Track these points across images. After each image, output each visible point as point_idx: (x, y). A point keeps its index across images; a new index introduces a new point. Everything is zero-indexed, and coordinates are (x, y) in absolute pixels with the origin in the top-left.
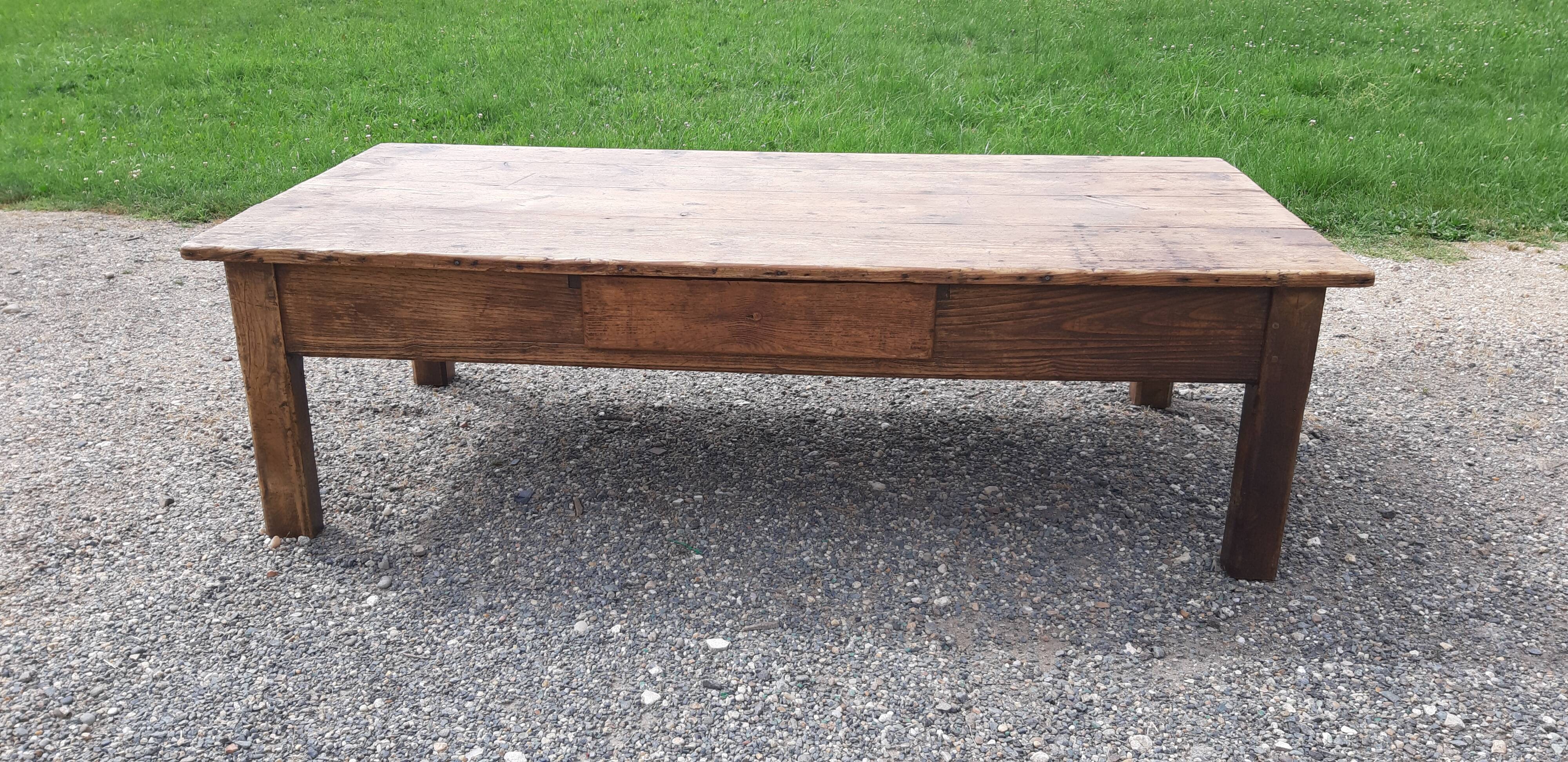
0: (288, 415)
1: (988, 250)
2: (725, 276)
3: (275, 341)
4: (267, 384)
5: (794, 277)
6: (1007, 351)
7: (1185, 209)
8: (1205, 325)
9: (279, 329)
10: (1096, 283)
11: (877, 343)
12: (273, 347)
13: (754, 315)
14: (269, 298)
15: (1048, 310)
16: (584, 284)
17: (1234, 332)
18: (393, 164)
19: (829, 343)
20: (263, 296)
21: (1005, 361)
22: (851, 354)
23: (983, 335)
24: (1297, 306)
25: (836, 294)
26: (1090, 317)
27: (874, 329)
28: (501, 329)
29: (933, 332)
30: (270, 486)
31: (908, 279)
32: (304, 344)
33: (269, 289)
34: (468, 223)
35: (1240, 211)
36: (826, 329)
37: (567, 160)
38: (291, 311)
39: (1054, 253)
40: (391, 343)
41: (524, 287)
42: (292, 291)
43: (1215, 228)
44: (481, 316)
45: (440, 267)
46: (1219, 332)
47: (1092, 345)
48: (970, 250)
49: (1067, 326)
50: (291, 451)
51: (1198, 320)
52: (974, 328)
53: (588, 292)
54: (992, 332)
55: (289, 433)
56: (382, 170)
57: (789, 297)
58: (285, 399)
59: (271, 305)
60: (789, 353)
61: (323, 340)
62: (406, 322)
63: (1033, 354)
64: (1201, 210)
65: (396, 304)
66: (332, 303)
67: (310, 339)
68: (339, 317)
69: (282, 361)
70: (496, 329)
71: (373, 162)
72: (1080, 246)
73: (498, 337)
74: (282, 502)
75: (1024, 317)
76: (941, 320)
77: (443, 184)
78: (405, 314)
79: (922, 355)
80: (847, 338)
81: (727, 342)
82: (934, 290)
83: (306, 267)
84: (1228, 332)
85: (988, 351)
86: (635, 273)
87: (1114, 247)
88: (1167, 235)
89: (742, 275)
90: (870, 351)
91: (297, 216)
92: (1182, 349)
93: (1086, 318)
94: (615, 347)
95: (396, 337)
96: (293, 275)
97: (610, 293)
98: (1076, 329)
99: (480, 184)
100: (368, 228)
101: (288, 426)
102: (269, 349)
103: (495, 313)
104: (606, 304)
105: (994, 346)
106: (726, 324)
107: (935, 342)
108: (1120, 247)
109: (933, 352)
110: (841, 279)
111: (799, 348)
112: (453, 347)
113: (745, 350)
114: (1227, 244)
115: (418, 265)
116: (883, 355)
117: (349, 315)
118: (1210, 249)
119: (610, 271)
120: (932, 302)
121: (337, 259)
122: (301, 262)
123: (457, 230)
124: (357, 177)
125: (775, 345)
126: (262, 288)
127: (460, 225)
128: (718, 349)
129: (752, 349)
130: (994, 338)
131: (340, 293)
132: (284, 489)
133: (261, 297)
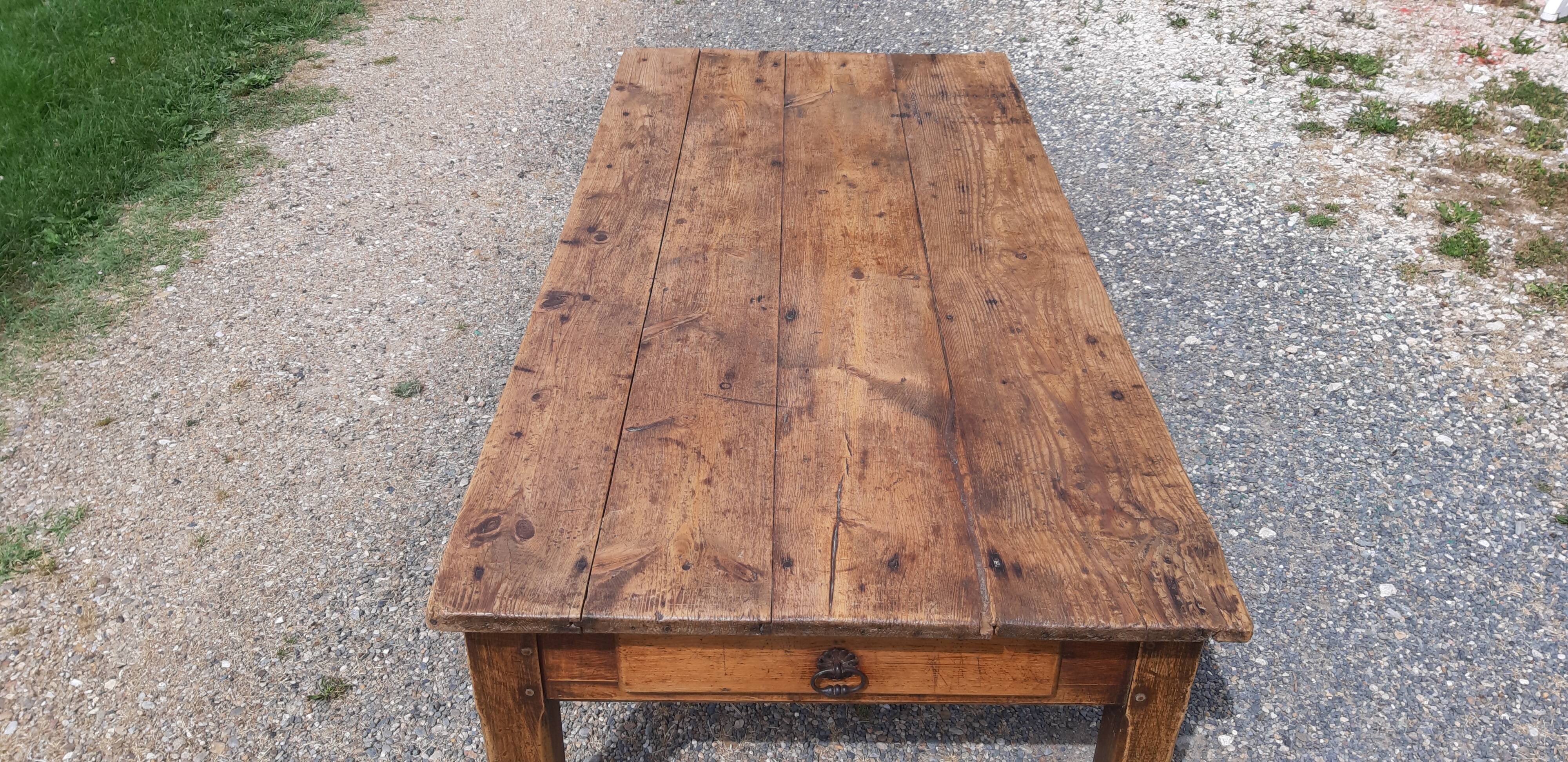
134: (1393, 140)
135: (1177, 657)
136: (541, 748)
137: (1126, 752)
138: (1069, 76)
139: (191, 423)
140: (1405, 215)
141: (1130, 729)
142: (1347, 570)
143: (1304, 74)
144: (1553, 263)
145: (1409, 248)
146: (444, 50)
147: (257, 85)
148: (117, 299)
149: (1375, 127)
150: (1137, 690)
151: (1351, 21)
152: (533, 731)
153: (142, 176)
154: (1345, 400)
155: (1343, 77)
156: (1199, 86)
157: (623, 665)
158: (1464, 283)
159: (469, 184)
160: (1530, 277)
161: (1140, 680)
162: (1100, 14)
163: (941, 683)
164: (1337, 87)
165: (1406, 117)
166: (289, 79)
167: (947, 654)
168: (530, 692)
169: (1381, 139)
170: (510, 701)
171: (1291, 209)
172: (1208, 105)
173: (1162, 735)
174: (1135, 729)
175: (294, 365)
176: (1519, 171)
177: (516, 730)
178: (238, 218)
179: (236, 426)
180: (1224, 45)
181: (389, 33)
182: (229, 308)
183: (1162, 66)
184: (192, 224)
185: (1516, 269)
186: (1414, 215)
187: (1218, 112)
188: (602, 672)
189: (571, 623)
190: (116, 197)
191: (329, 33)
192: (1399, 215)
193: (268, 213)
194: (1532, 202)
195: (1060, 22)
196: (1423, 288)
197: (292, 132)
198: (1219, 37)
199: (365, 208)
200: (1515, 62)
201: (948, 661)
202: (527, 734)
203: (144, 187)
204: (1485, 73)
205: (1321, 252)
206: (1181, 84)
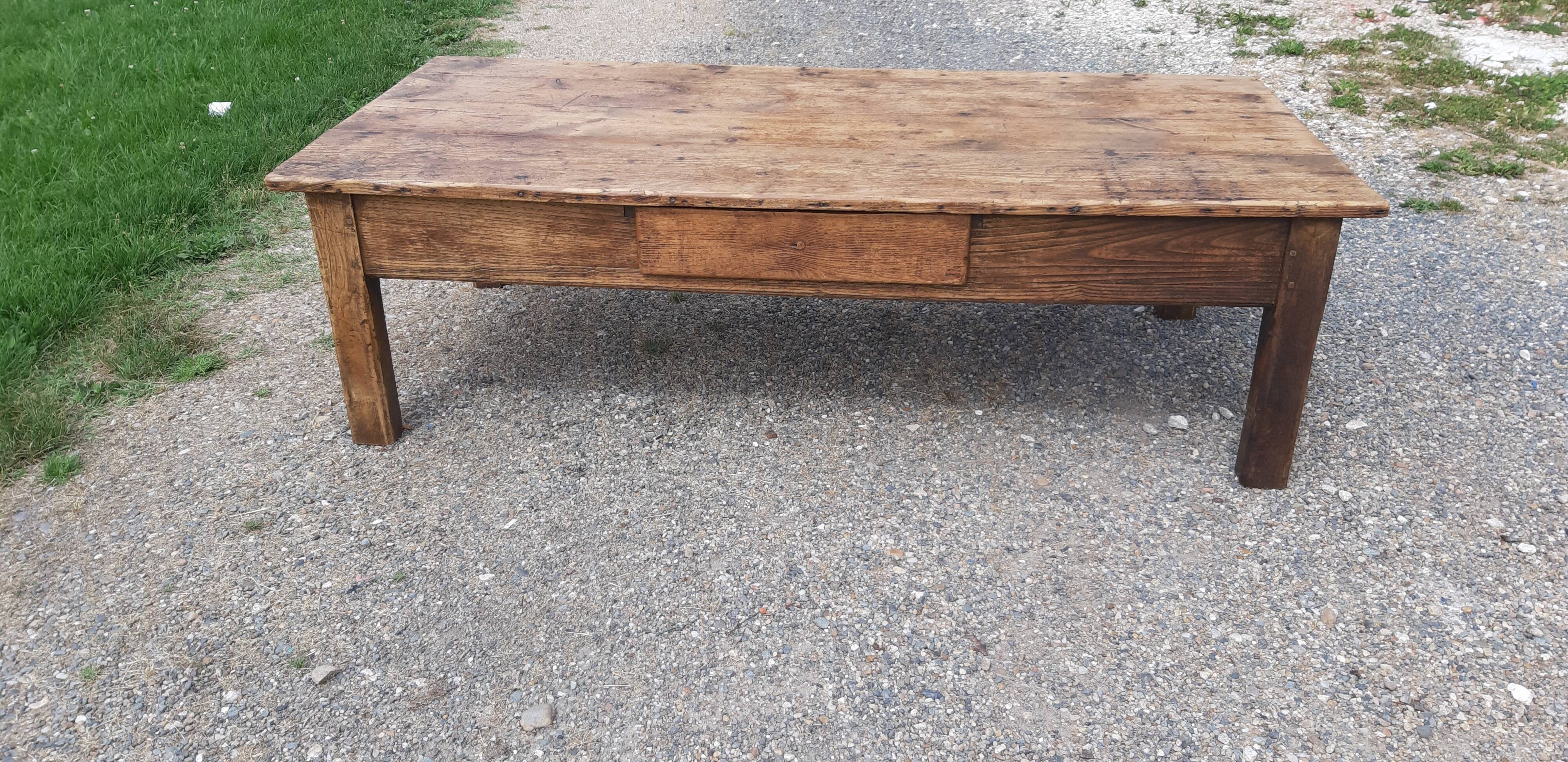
0: (368, 331)
1: (1020, 179)
2: (770, 207)
3: (354, 265)
4: (348, 303)
5: (836, 208)
6: (1037, 276)
7: (1214, 134)
8: (1226, 252)
9: (358, 254)
10: (1123, 213)
11: (914, 270)
12: (353, 270)
13: (798, 243)
14: (348, 225)
15: (1076, 238)
16: (638, 214)
17: (1253, 259)
18: (451, 82)
19: (868, 271)
20: (342, 223)
21: (1035, 286)
22: (890, 280)
23: (1015, 261)
24: (1314, 235)
25: (875, 225)
26: (1116, 244)
27: (911, 256)
28: (562, 255)
29: (967, 259)
30: (354, 396)
31: (944, 210)
32: (381, 268)
33: (348, 217)
34: (529, 152)
35: (1267, 136)
36: (866, 257)
37: (616, 76)
38: (368, 236)
39: (1084, 183)
40: (461, 266)
41: (583, 216)
42: (369, 219)
43: (1240, 155)
44: (544, 242)
45: (506, 198)
46: (1239, 259)
47: (1117, 271)
48: (1004, 179)
49: (1095, 253)
50: (372, 364)
51: (1219, 248)
52: (1006, 255)
53: (642, 222)
54: (1023, 259)
55: (370, 348)
56: (440, 89)
57: (830, 226)
58: (365, 317)
59: (349, 231)
60: (830, 279)
61: (398, 264)
62: (474, 248)
63: (1062, 279)
64: (1229, 135)
65: (465, 231)
66: (406, 230)
67: (386, 263)
68: (413, 242)
69: (361, 283)
70: (558, 255)
71: (431, 79)
72: (1110, 175)
73: (559, 262)
74: (365, 410)
75: (1055, 244)
76: (974, 247)
77: (501, 105)
78: (474, 240)
79: (956, 281)
80: (885, 266)
81: (772, 269)
82: (968, 220)
83: (380, 196)
84: (1247, 259)
85: (1019, 277)
86: (686, 204)
87: (1141, 177)
88: (1194, 162)
89: (786, 206)
90: (907, 277)
91: (367, 143)
92: (1203, 275)
93: (1112, 245)
94: (668, 273)
95: (466, 261)
96: (369, 204)
97: (663, 223)
98: (1103, 256)
99: (536, 105)
100: (435, 157)
101: (369, 341)
102: (348, 271)
103: (557, 240)
104: (659, 234)
105: (1025, 272)
106: (771, 252)
107: (968, 269)
108: (1148, 176)
109: (967, 278)
110: (880, 210)
111: (840, 275)
112: (518, 271)
113: (789, 276)
114: (1250, 173)
115: (484, 196)
116: (920, 281)
117: (422, 241)
118: (1234, 178)
119: (663, 202)
120: (966, 232)
121: (409, 190)
122: (377, 192)
123: (519, 159)
124: (419, 97)
125: (817, 272)
126: (341, 216)
127: (521, 154)
128: (764, 275)
129: (797, 276)
130: (1024, 264)
131: (412, 221)
132: (367, 398)
133: (340, 225)
134: (1301, 59)
138: (1060, 33)
140: (1307, 90)
143: (1235, 28)
144: (1410, 108)
145: (1310, 105)
149: (1287, 51)
155: (1266, 29)
156: (1157, 36)
158: (1347, 119)
160: (1393, 116)
164: (1260, 34)
165: (1310, 47)
169: (1291, 59)
172: (1165, 45)
176: (1390, 71)
180: (1175, 14)
183: (1129, 26)
185: (1383, 112)
186: (1313, 90)
187: (1173, 48)
192: (1304, 90)
194: (1399, 83)
195: (1048, 7)
196: (1319, 122)
198: (1171, 10)
200: (1395, 21)
204: (1372, 26)
206: (1144, 35)
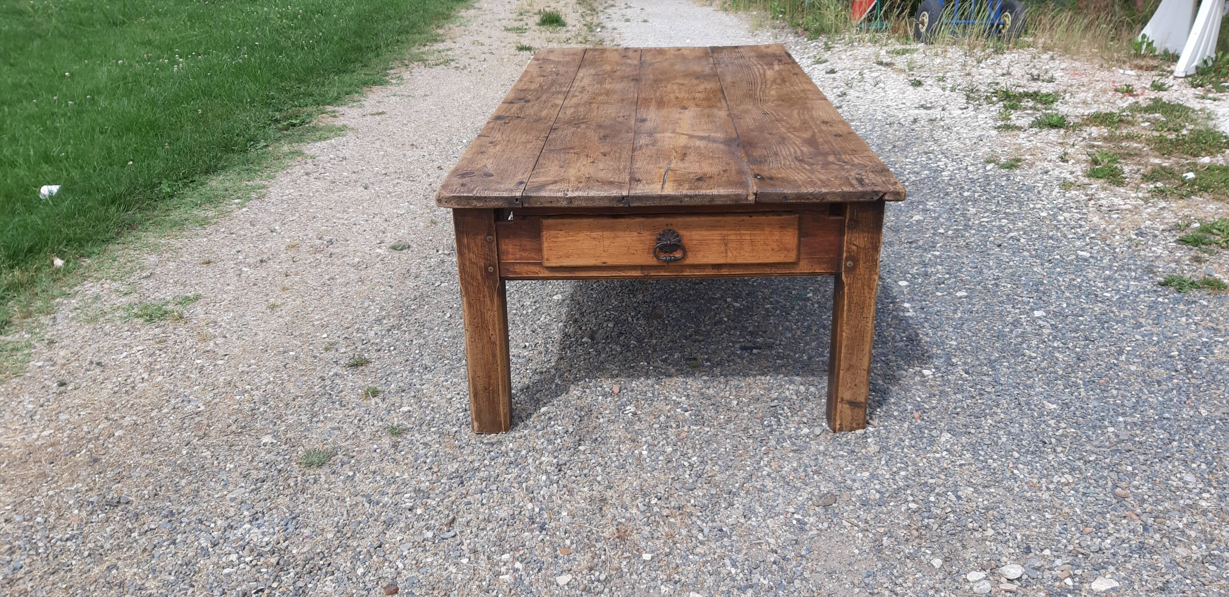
134: (1062, 131)
135: (869, 232)
136: (496, 313)
137: (845, 308)
139: (262, 261)
140: (1067, 161)
141: (846, 289)
142: (1013, 307)
143: (1001, 104)
144: (1168, 178)
145: (1068, 176)
146: (416, 109)
147: (294, 125)
148: (210, 214)
149: (1049, 124)
150: (847, 259)
151: (1038, 79)
152: (492, 301)
153: (222, 163)
154: (1018, 240)
155: (1031, 104)
156: (928, 112)
157: (545, 245)
158: (1105, 189)
159: (436, 164)
160: (1152, 186)
161: (848, 251)
162: (863, 83)
163: (730, 254)
164: (1025, 109)
165: (1072, 120)
166: (315, 122)
167: (732, 232)
168: (491, 269)
169: (1053, 131)
170: (479, 277)
171: (988, 162)
172: (935, 120)
173: (866, 294)
174: (849, 289)
175: (327, 238)
176: (1148, 141)
177: (482, 299)
178: (286, 180)
179: (291, 262)
180: (947, 93)
181: (379, 102)
182: (283, 217)
183: (904, 104)
184: (258, 182)
185: (1142, 182)
186: (1073, 161)
187: (942, 123)
188: (533, 255)
189: (517, 200)
190: (207, 172)
191: (339, 102)
192: (1063, 162)
193: (306, 177)
194: (1157, 153)
196: (1077, 193)
197: (318, 144)
198: (944, 89)
199: (368, 174)
200: (1153, 95)
201: (732, 237)
202: (489, 302)
203: (223, 168)
204: (1131, 100)
205: (1008, 180)
206: (917, 111)
